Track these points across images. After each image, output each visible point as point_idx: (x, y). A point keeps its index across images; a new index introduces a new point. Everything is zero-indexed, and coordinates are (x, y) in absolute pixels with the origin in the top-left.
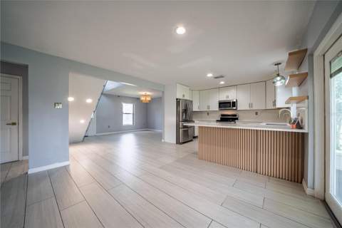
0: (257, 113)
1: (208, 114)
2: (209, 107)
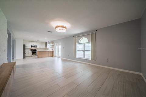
0: (41, 49)
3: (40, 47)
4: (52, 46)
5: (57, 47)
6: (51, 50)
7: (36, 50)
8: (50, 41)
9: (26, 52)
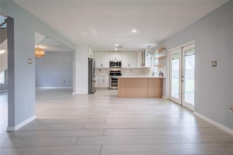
0: (131, 70)
1: (100, 70)
2: (102, 65)
3: (129, 65)
4: (160, 59)
5: (175, 65)
6: (157, 76)
7: (120, 74)
8: (153, 45)
9: (97, 78)
